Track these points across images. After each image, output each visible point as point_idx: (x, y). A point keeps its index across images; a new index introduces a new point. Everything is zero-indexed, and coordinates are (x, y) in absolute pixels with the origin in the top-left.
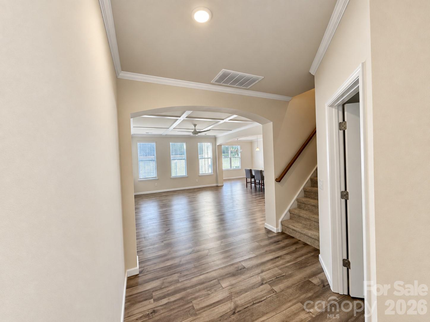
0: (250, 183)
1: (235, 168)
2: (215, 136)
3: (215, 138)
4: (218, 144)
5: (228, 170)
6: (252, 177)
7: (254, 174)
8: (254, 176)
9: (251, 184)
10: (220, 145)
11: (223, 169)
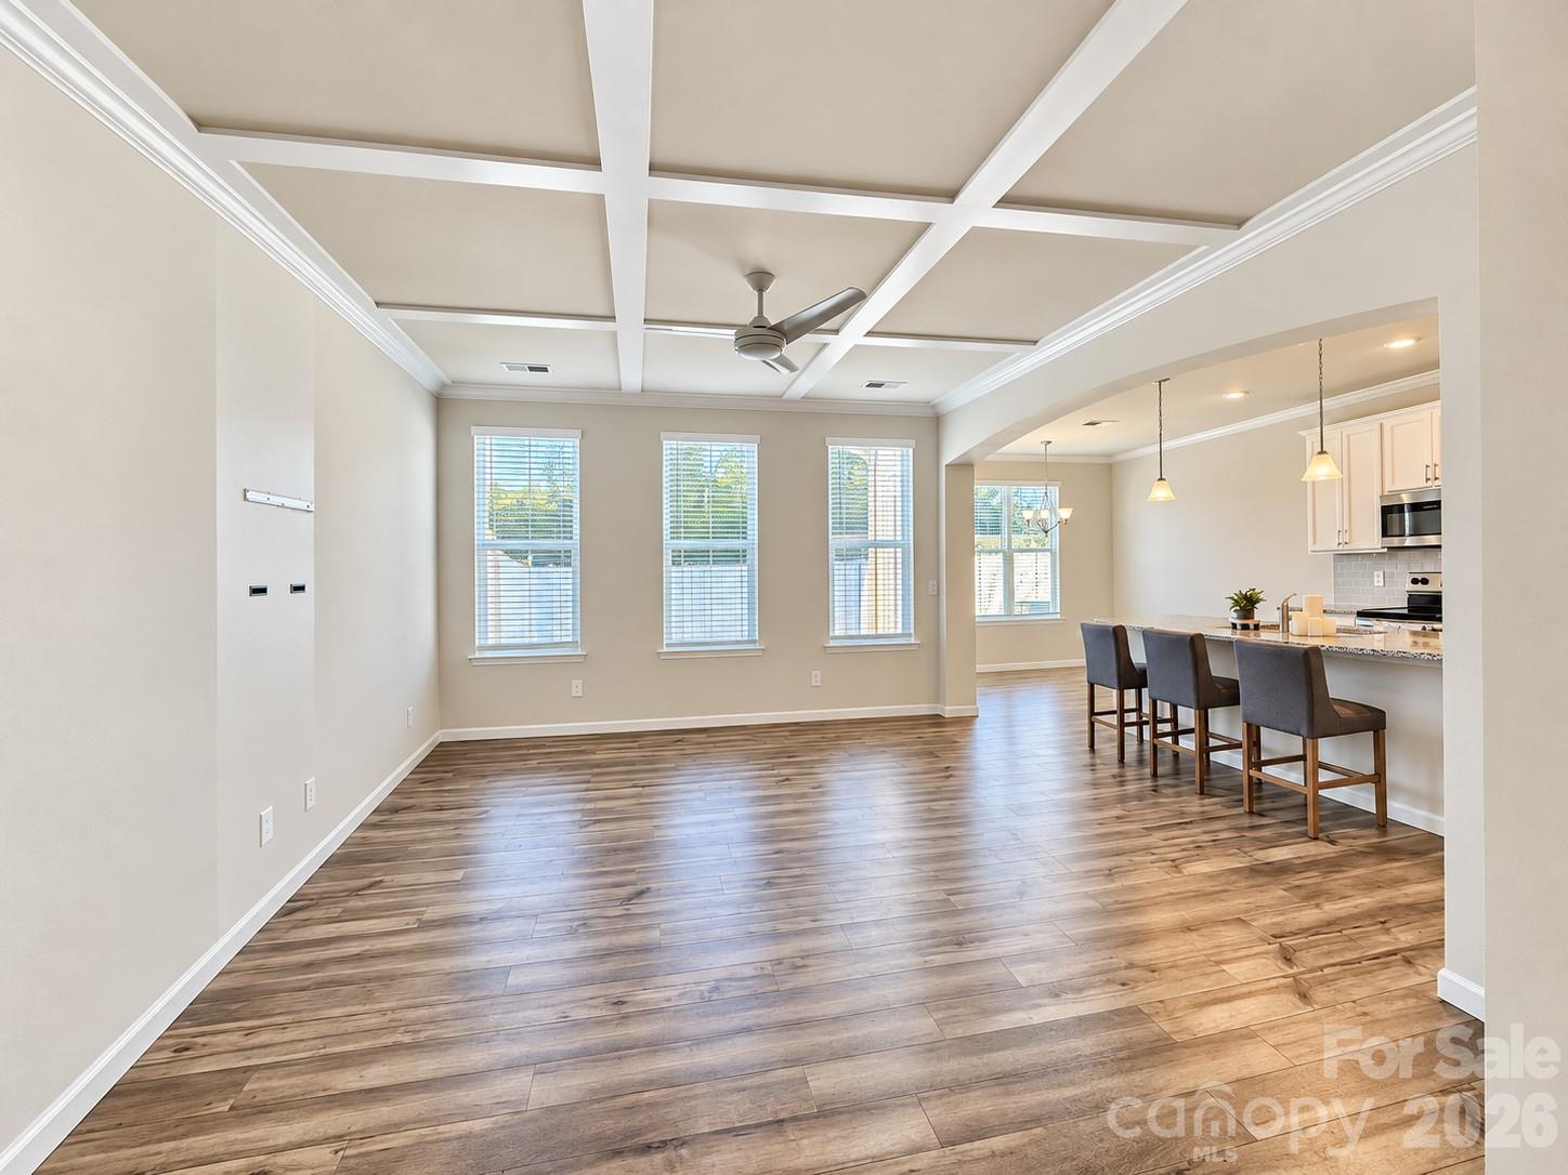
0: (1114, 720)
1: (1025, 610)
2: (928, 404)
3: (930, 423)
4: (950, 454)
5: (995, 625)
6: (1132, 678)
7: (1138, 656)
8: (1144, 672)
9: (1122, 724)
10: (964, 467)
11: (977, 613)
